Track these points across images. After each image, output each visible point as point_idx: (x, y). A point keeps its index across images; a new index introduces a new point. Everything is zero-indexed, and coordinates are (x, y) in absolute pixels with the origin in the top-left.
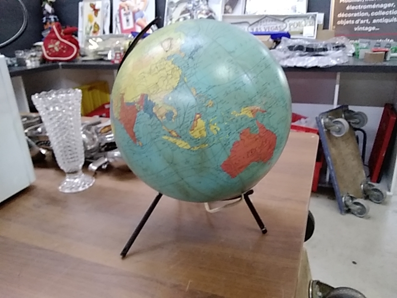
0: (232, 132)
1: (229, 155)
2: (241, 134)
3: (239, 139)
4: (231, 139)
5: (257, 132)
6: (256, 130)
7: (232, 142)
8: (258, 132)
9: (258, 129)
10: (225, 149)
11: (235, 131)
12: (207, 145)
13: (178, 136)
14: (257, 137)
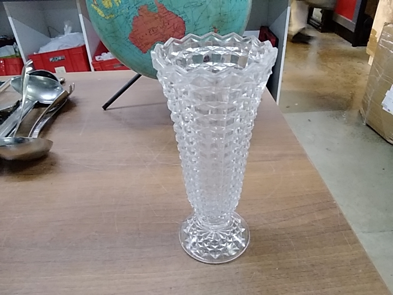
0: (131, 7)
1: (132, 28)
2: (139, 10)
3: (137, 15)
4: (130, 13)
5: (155, 10)
6: (154, 9)
7: (132, 17)
8: (157, 11)
9: (156, 8)
10: (127, 22)
11: (133, 5)
12: (114, 15)
13: (97, 5)
14: (157, 16)
